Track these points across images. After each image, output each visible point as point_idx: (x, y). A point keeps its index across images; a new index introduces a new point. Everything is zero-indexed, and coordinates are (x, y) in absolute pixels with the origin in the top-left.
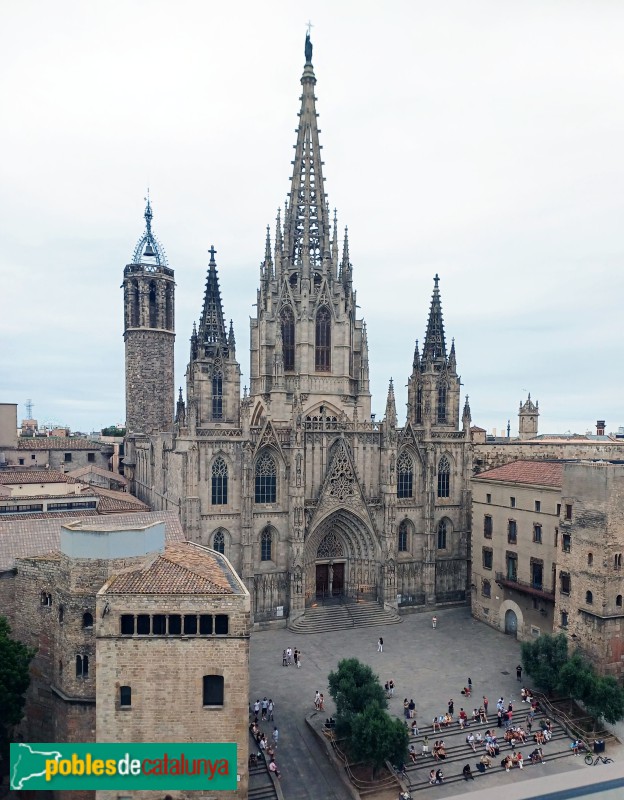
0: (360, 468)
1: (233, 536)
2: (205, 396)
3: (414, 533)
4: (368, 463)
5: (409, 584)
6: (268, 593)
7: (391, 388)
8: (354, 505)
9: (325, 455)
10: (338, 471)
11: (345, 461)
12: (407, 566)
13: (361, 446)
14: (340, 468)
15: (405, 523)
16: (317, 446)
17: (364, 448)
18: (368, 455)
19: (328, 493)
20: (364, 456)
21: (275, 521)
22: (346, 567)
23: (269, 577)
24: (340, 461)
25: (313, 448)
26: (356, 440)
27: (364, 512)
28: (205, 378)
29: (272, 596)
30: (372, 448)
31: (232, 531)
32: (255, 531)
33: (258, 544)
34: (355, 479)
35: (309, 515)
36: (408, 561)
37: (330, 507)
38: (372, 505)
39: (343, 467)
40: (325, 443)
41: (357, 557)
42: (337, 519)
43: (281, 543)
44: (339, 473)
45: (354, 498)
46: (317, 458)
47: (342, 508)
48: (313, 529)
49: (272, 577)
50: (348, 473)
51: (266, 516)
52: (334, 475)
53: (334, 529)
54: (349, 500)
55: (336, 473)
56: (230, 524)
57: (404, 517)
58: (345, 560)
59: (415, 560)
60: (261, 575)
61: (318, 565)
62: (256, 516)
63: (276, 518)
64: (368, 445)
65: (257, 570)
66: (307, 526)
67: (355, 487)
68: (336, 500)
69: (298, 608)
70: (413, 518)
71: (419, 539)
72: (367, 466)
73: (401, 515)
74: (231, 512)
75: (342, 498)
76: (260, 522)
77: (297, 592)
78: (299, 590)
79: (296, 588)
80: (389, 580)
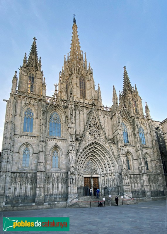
1: (35, 149)
2: (24, 82)
3: (133, 159)
4: (106, 124)
5: (135, 186)
6: (55, 185)
7: (114, 89)
9: (85, 117)
10: (92, 123)
11: (95, 119)
12: (132, 176)
13: (103, 116)
14: (93, 122)
16: (81, 113)
17: (104, 117)
18: (106, 121)
19: (88, 133)
20: (104, 121)
21: (60, 144)
22: (100, 179)
23: (56, 175)
24: (93, 119)
25: (79, 113)
26: (100, 113)
27: (107, 145)
28: (25, 74)
30: (107, 118)
31: (34, 146)
32: (48, 148)
33: (49, 155)
34: (101, 128)
35: (78, 143)
36: (132, 173)
37: (89, 140)
38: (111, 142)
39: (94, 121)
40: (85, 112)
41: (105, 172)
42: (93, 151)
43: (63, 156)
44: (93, 124)
45: (101, 137)
46: (82, 118)
47: (95, 142)
48: (81, 150)
49: (58, 175)
50: (97, 125)
51: (55, 141)
52: (90, 125)
53: (92, 158)
54: (98, 138)
55: (91, 124)
56: (33, 142)
57: (127, 151)
58: (99, 176)
59: (136, 173)
60: (51, 173)
61: (85, 177)
62: (49, 140)
63: (61, 142)
64: (106, 116)
65: (49, 170)
66: (78, 148)
67: (101, 131)
68: (92, 137)
69: (73, 193)
70: (131, 152)
71: (136, 163)
72: (106, 126)
73: (126, 149)
74: (34, 135)
75: (95, 137)
76: (51, 143)
77: (73, 183)
78: (74, 182)
79: (72, 180)
80: (125, 180)
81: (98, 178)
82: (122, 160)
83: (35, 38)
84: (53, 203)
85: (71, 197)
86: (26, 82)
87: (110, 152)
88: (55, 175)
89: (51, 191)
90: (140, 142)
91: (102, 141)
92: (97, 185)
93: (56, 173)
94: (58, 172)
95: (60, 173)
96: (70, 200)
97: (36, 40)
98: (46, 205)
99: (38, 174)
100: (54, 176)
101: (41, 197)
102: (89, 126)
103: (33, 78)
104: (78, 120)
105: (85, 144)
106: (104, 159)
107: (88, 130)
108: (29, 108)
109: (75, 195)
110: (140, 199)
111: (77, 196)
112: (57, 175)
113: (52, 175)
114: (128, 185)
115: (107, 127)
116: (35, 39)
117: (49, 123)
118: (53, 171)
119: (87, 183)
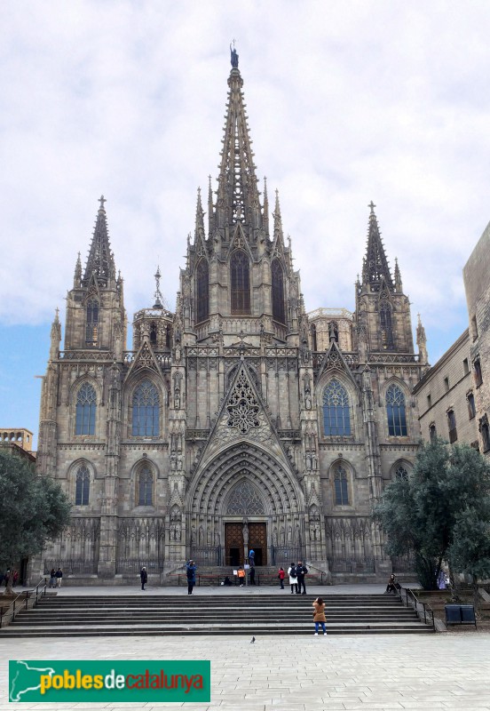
0: (272, 397)
1: (99, 470)
2: (77, 323)
3: (356, 478)
4: (283, 392)
6: (143, 542)
8: (262, 437)
9: (222, 382)
10: (237, 397)
11: (246, 386)
13: (272, 374)
14: (240, 395)
15: (339, 464)
16: (213, 373)
17: (277, 375)
18: (284, 384)
19: (224, 423)
20: (278, 385)
21: (153, 454)
23: (143, 523)
24: (239, 386)
25: (208, 375)
26: (264, 366)
27: (277, 447)
28: (78, 306)
30: (288, 376)
31: (97, 464)
32: (127, 465)
33: (129, 481)
34: (260, 407)
35: (198, 448)
36: (348, 514)
37: (226, 439)
38: (287, 439)
39: (243, 393)
40: (222, 368)
42: (245, 461)
43: (160, 481)
44: (239, 400)
45: (260, 430)
46: (213, 386)
47: (244, 442)
48: (204, 465)
49: (148, 523)
50: (252, 400)
51: (142, 448)
52: (232, 402)
53: (246, 476)
54: (253, 432)
55: (234, 400)
56: (95, 456)
57: (336, 457)
58: (266, 518)
59: (360, 514)
60: (133, 518)
61: (227, 524)
62: (128, 448)
63: (155, 451)
64: (283, 373)
65: (128, 512)
66: (196, 461)
67: (261, 417)
68: (235, 432)
69: (175, 558)
70: (351, 460)
71: (363, 487)
72: (281, 396)
73: (332, 454)
74: (97, 442)
75: (244, 430)
76: (134, 455)
77: (175, 538)
78: (178, 536)
79: (173, 533)
80: (312, 533)
81: (264, 524)
82: (309, 486)
83: (102, 197)
84: (134, 576)
85: (170, 567)
87: (284, 465)
88: (141, 521)
89: (133, 554)
91: (262, 439)
92: (262, 542)
93: (143, 518)
94: (149, 515)
95: (153, 518)
96: (166, 572)
97: (105, 201)
98: (118, 578)
99: (102, 522)
100: (138, 523)
101: (109, 563)
102: (226, 407)
104: (203, 391)
105: (215, 449)
107: (225, 417)
108: (87, 384)
109: (178, 563)
111: (182, 565)
112: (145, 521)
113: (135, 521)
114: (318, 543)
115: (283, 399)
117: (131, 410)
118: (138, 514)
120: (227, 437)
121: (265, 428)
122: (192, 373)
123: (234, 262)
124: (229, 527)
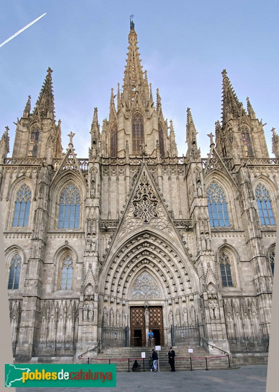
0: (166, 196)
2: (23, 143)
3: (239, 261)
4: (175, 192)
5: (243, 325)
6: (61, 323)
8: (161, 226)
9: (128, 184)
10: (140, 194)
11: (147, 184)
12: (237, 302)
13: (166, 177)
14: (142, 192)
16: (121, 177)
17: (169, 179)
18: (175, 186)
19: (131, 214)
20: (170, 186)
21: (74, 242)
22: (164, 309)
23: (61, 304)
24: (142, 185)
25: (118, 179)
26: (159, 170)
27: (173, 234)
29: (65, 328)
30: (178, 178)
31: (27, 251)
32: (51, 251)
33: (53, 265)
34: (159, 201)
35: (109, 236)
36: (236, 294)
37: (132, 228)
38: (181, 227)
39: (145, 190)
40: (128, 173)
41: (174, 295)
42: (146, 250)
43: (78, 265)
44: (142, 195)
45: (159, 220)
46: (121, 188)
47: (146, 230)
48: (114, 251)
49: (66, 304)
50: (152, 195)
51: (64, 237)
52: (136, 197)
53: (147, 265)
54: (153, 221)
55: (138, 196)
56: (26, 244)
57: (222, 243)
58: (162, 303)
59: (246, 294)
60: (53, 300)
61: (132, 307)
62: (53, 237)
63: (75, 239)
64: (174, 176)
65: (49, 294)
66: (108, 247)
67: (160, 209)
68: (139, 221)
69: (87, 340)
70: (234, 245)
71: (246, 269)
72: (173, 195)
73: (219, 240)
74: (28, 231)
75: (146, 221)
76: (57, 242)
77: (88, 318)
78: (90, 316)
79: (86, 313)
80: (211, 311)
81: (161, 307)
82: (205, 265)
84: (49, 359)
85: (82, 349)
86: (25, 143)
87: (179, 250)
88: (60, 302)
89: (52, 336)
90: (254, 220)
91: (161, 228)
92: (159, 324)
93: (62, 299)
94: (67, 297)
95: (71, 299)
96: (78, 354)
97: (52, 71)
98: (34, 362)
100: (58, 304)
101: (26, 345)
102: (132, 201)
103: (37, 134)
104: (114, 192)
105: (124, 236)
106: (169, 265)
107: (131, 209)
108: (25, 185)
109: (89, 344)
110: (252, 357)
111: (93, 347)
112: (64, 302)
113: (55, 303)
114: (218, 321)
115: (175, 198)
116: (50, 70)
117: (58, 207)
118: (58, 296)
119: (138, 320)
120: (133, 226)
121: (163, 219)
122: (105, 178)
123: (134, 120)
124: (133, 311)
